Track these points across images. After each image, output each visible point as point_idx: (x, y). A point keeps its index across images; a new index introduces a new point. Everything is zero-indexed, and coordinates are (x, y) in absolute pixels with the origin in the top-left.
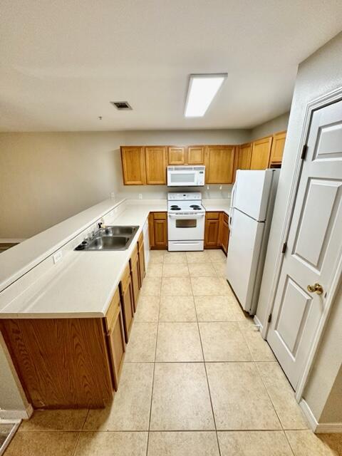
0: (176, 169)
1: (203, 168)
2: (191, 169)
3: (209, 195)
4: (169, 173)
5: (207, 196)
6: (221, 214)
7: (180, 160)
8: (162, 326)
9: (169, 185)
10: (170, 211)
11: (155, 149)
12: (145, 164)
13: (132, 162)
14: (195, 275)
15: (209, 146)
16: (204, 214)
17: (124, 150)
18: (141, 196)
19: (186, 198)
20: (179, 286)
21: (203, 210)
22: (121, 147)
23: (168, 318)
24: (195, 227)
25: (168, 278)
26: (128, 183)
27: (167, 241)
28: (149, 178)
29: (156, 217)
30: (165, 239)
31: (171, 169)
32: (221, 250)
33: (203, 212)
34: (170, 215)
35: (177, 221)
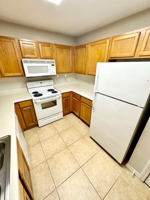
0: (31, 62)
1: (53, 62)
2: (44, 62)
3: (57, 80)
4: (25, 65)
5: (56, 81)
6: (70, 93)
7: (33, 54)
9: (27, 76)
10: (34, 98)
15: (55, 44)
16: (61, 95)
19: (43, 85)
24: (56, 105)
27: (37, 121)
29: (21, 106)
30: (34, 120)
31: (27, 62)
32: (72, 114)
33: (59, 94)
34: (36, 101)
35: (42, 104)
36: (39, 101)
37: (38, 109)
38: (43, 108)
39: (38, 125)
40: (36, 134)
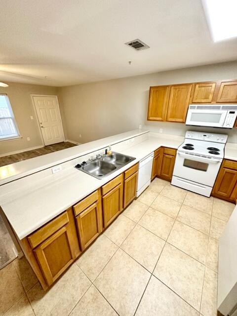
0: (198, 108)
1: (235, 108)
2: (218, 108)
4: (190, 111)
7: (206, 98)
8: (119, 253)
9: (187, 123)
10: (181, 149)
11: (181, 87)
12: (168, 102)
13: (157, 100)
14: (183, 220)
16: (221, 161)
17: (152, 91)
18: (161, 130)
19: (206, 138)
20: (159, 224)
21: (221, 156)
22: (151, 87)
23: (129, 248)
24: (205, 171)
25: (154, 210)
26: (151, 118)
27: (172, 175)
28: (169, 115)
29: (166, 152)
30: (170, 173)
31: (192, 108)
33: (220, 158)
34: (180, 153)
35: (185, 160)
36: (184, 154)
37: (179, 163)
38: (184, 165)
39: (170, 181)
40: (162, 187)
